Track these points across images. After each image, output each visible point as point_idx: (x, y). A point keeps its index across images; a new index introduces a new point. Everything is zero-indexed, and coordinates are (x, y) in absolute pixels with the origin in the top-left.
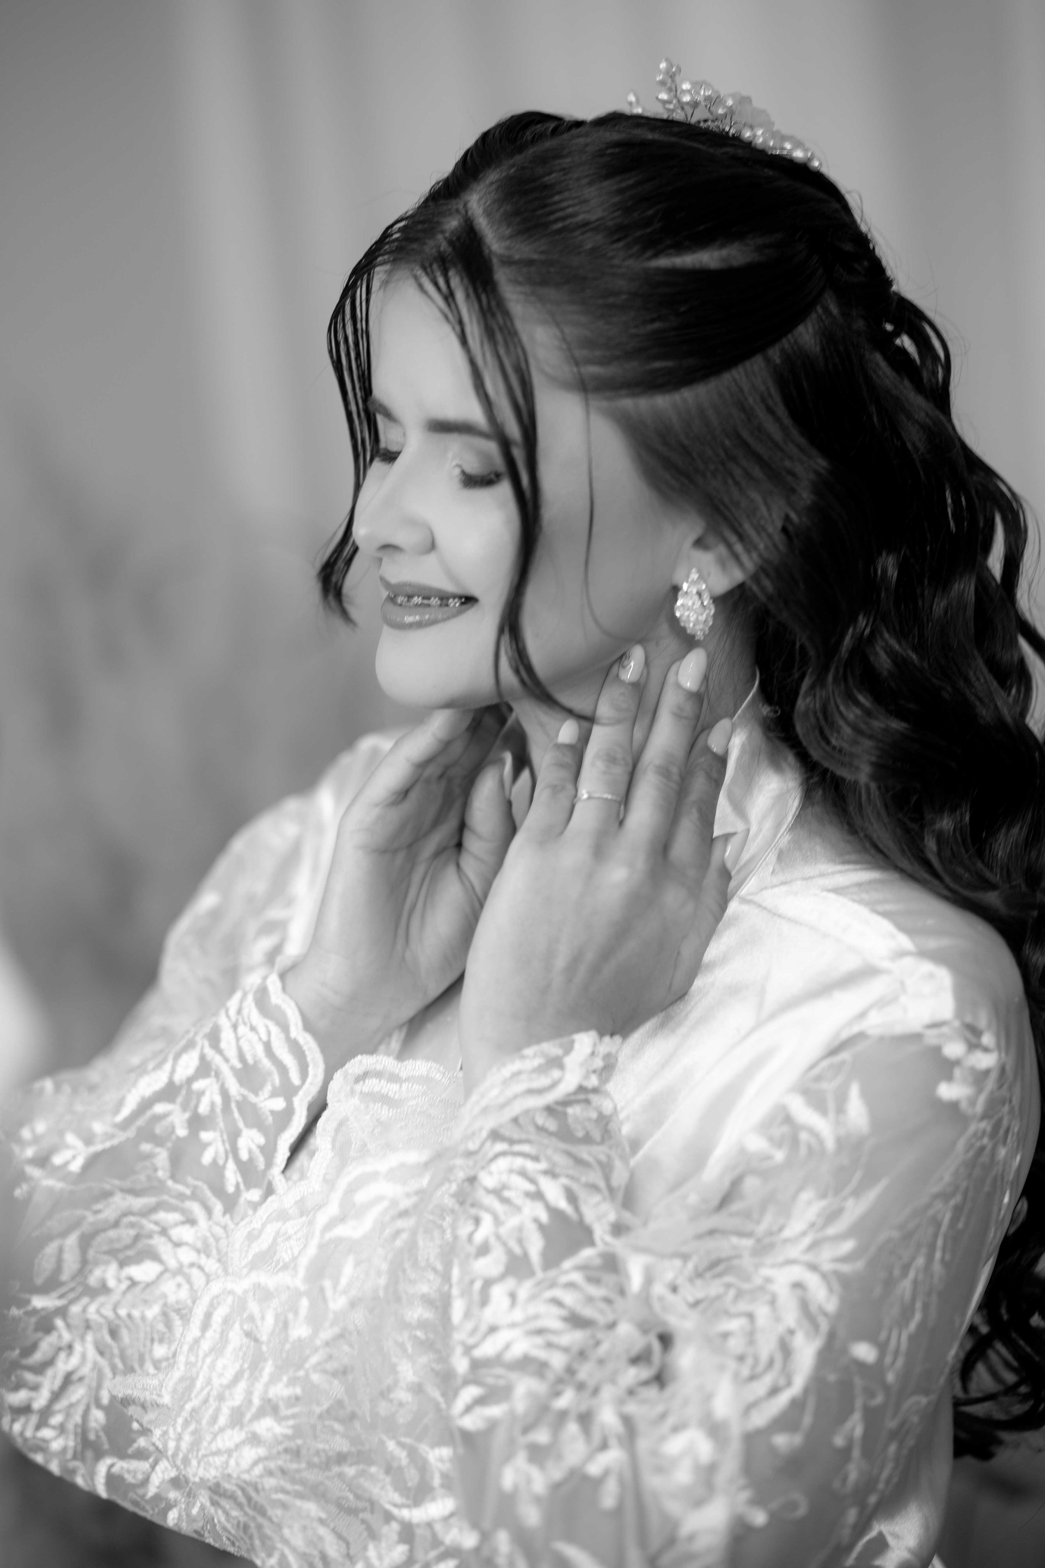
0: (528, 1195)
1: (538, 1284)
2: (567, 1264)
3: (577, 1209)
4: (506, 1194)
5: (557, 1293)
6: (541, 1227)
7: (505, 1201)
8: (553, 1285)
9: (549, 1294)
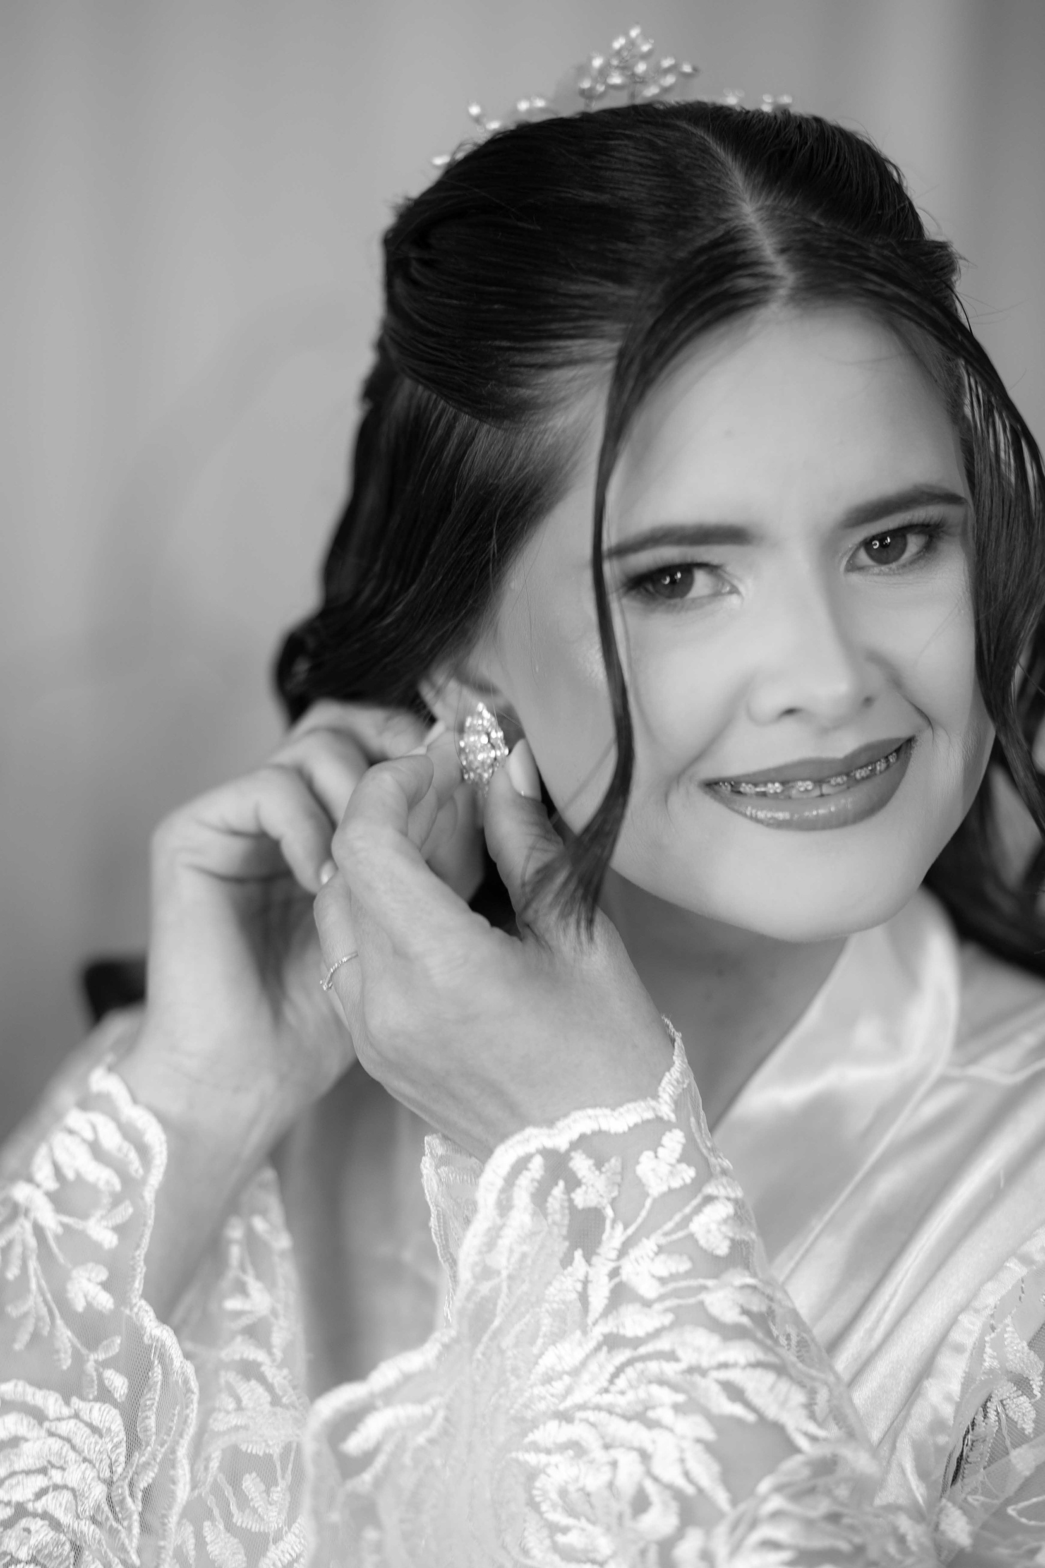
0: (677, 1408)
1: (734, 1527)
2: (764, 1486)
3: (748, 1405)
4: (651, 1414)
5: (766, 1531)
6: (709, 1447)
7: (652, 1424)
8: (754, 1524)
9: (756, 1536)
